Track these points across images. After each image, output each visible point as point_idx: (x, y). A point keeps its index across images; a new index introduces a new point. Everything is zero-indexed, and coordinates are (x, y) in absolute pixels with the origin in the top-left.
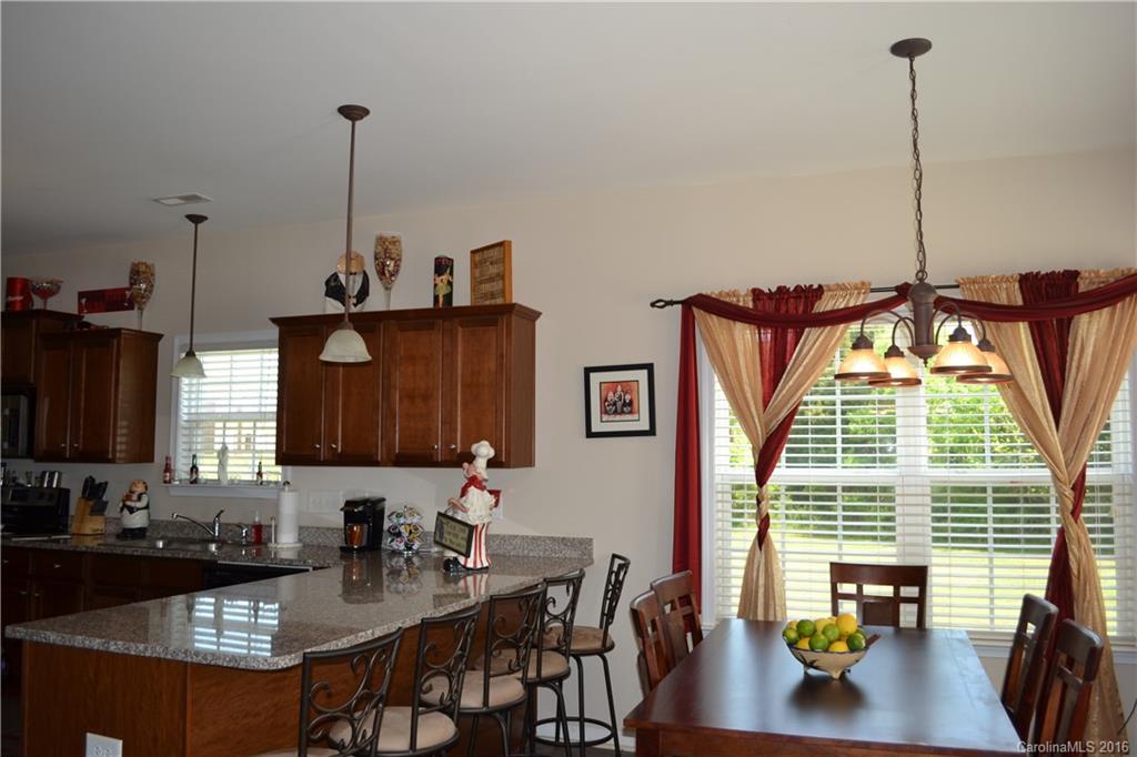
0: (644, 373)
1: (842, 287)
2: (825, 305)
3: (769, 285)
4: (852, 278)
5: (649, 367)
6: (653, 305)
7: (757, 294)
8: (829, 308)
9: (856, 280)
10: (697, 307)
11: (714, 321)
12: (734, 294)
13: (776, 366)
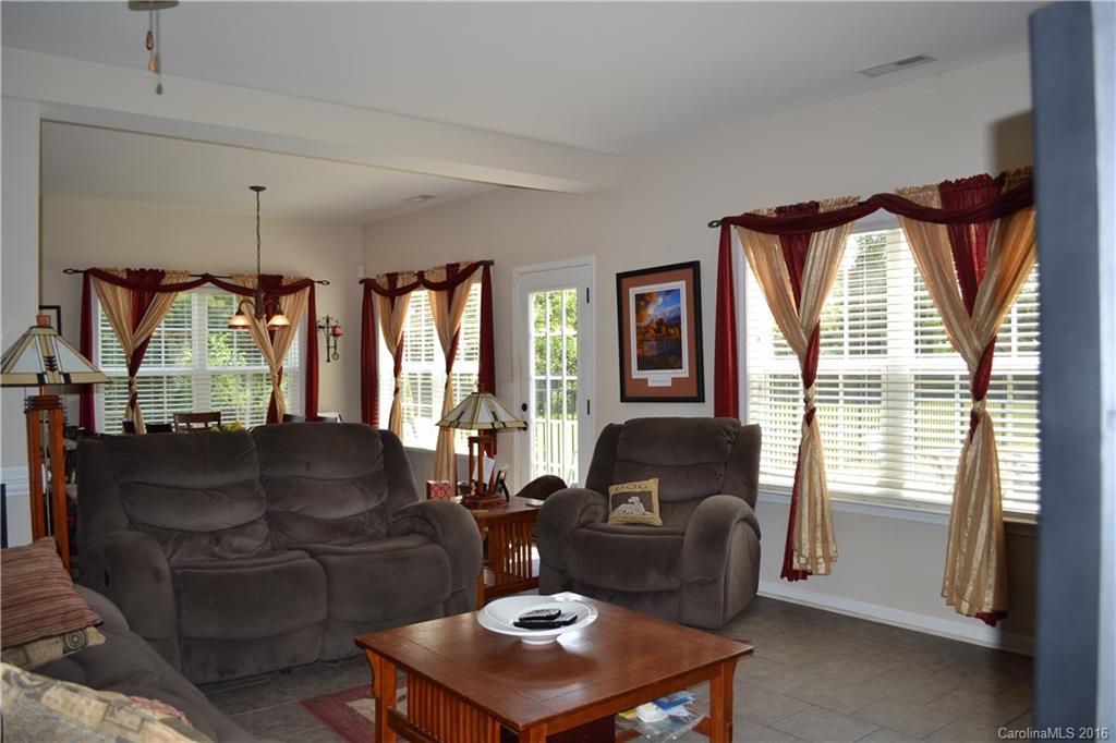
0: (55, 311)
1: (175, 273)
2: (166, 281)
3: (136, 266)
4: (181, 269)
5: (58, 308)
6: (65, 271)
7: (128, 271)
8: (168, 283)
9: (182, 269)
10: (93, 275)
11: (106, 286)
12: (116, 270)
13: (139, 313)
